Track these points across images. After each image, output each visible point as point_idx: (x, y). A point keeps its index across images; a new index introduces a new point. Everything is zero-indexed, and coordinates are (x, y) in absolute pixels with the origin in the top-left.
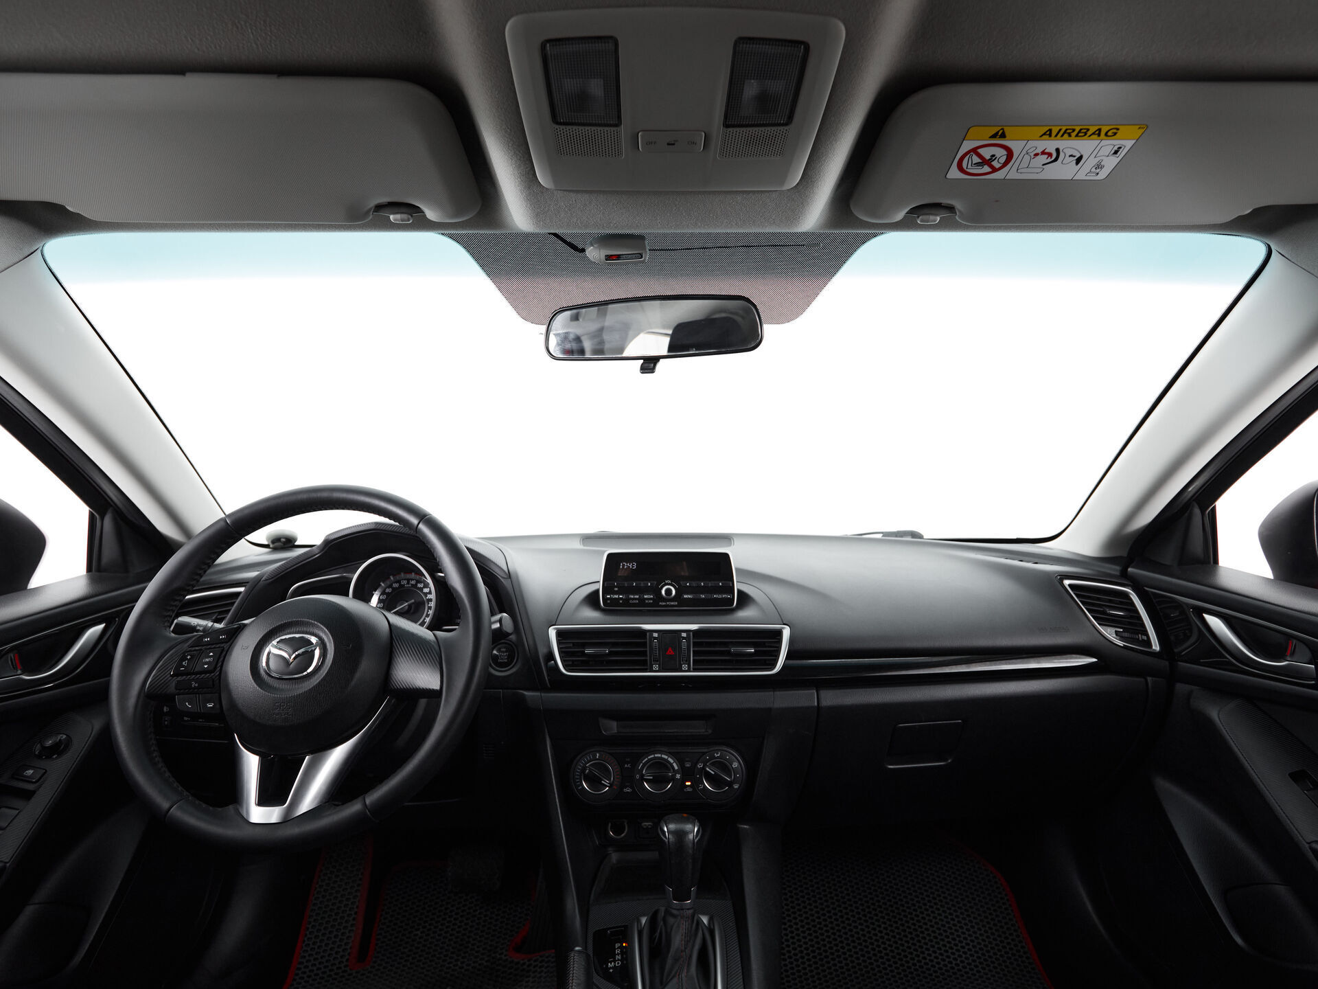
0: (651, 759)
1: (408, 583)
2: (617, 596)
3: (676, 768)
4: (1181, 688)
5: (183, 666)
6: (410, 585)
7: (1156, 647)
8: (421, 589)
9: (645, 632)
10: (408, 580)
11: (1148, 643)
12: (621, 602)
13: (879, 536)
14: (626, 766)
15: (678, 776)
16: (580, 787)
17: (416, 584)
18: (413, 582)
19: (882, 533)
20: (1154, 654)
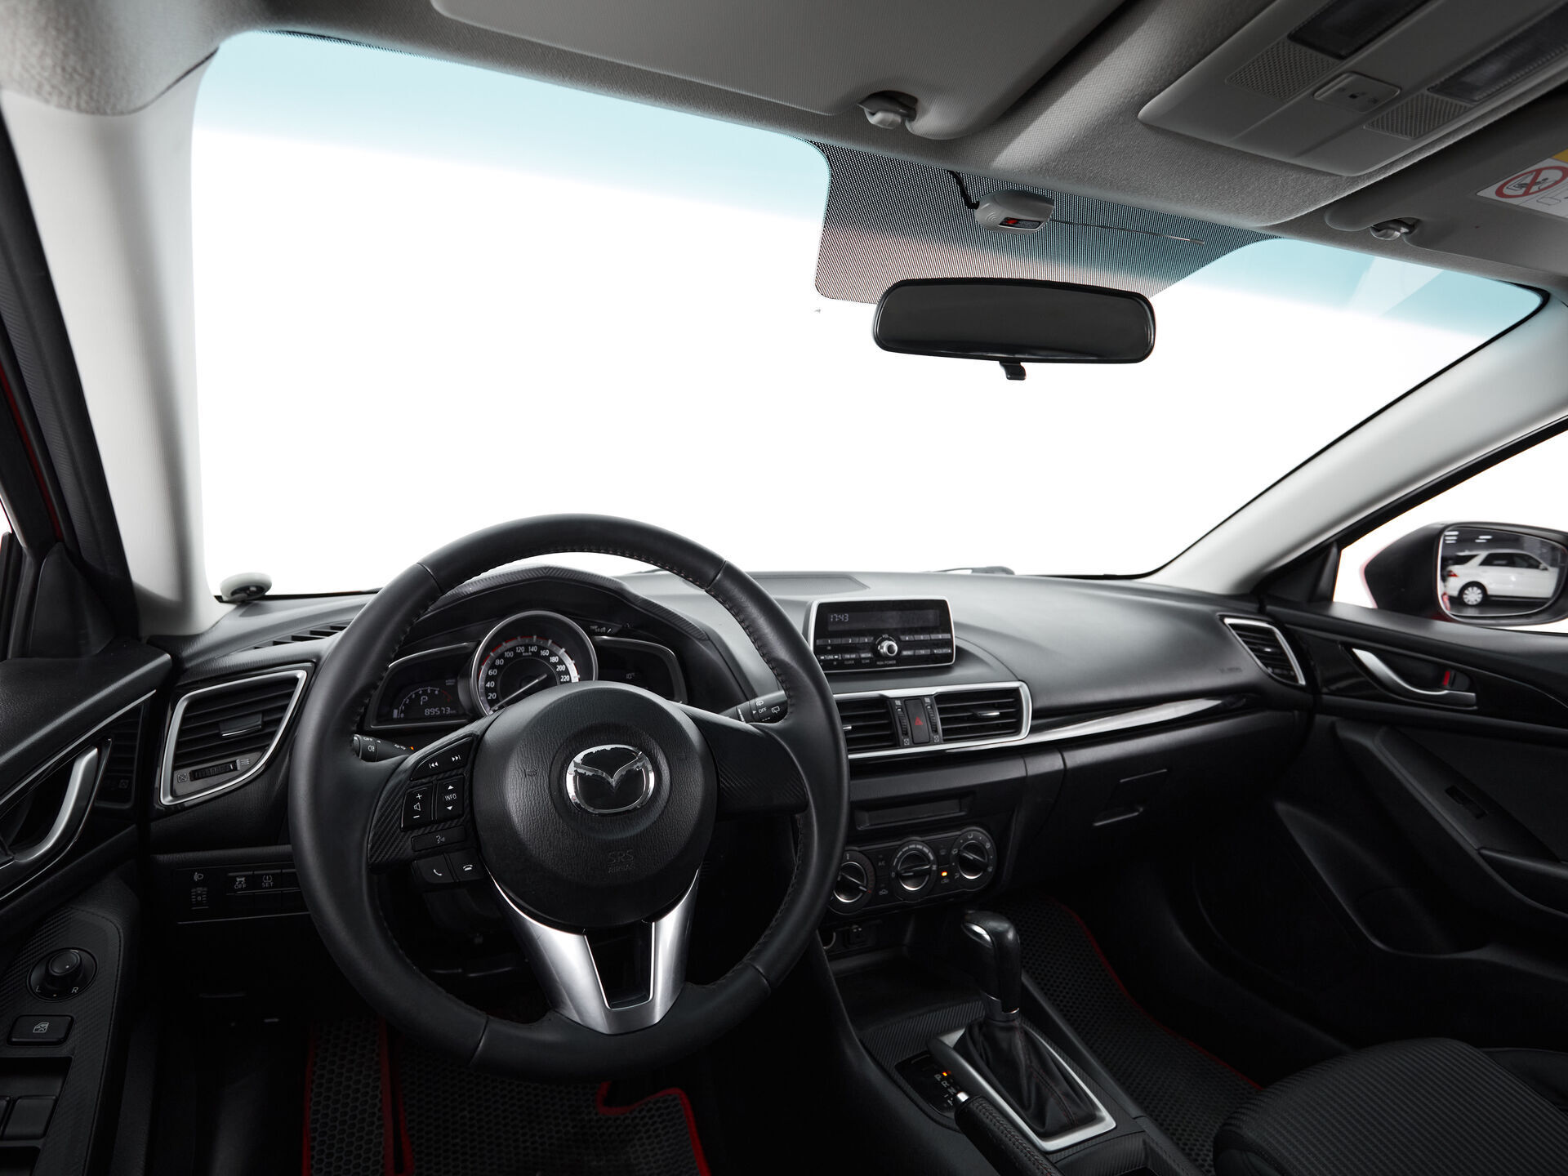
0: (906, 851)
1: (527, 650)
2: (831, 657)
3: (932, 858)
4: (1320, 719)
5: (417, 813)
6: (530, 654)
7: (1302, 682)
8: (547, 658)
9: (884, 700)
10: (527, 647)
11: (1295, 679)
12: (835, 663)
13: (969, 572)
14: (880, 864)
15: (934, 867)
16: (832, 898)
17: (539, 652)
18: (534, 649)
19: (972, 569)
20: (1301, 688)
